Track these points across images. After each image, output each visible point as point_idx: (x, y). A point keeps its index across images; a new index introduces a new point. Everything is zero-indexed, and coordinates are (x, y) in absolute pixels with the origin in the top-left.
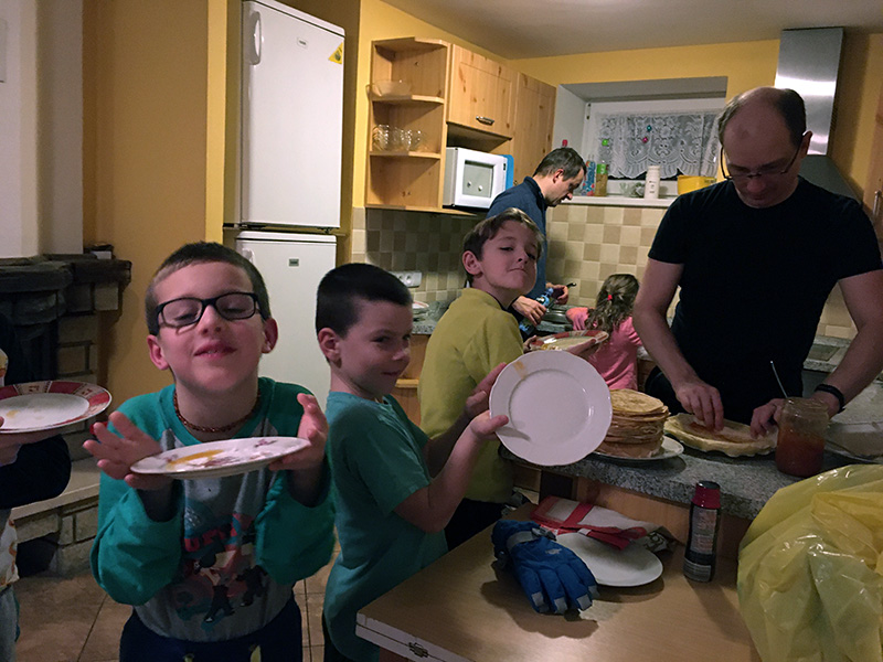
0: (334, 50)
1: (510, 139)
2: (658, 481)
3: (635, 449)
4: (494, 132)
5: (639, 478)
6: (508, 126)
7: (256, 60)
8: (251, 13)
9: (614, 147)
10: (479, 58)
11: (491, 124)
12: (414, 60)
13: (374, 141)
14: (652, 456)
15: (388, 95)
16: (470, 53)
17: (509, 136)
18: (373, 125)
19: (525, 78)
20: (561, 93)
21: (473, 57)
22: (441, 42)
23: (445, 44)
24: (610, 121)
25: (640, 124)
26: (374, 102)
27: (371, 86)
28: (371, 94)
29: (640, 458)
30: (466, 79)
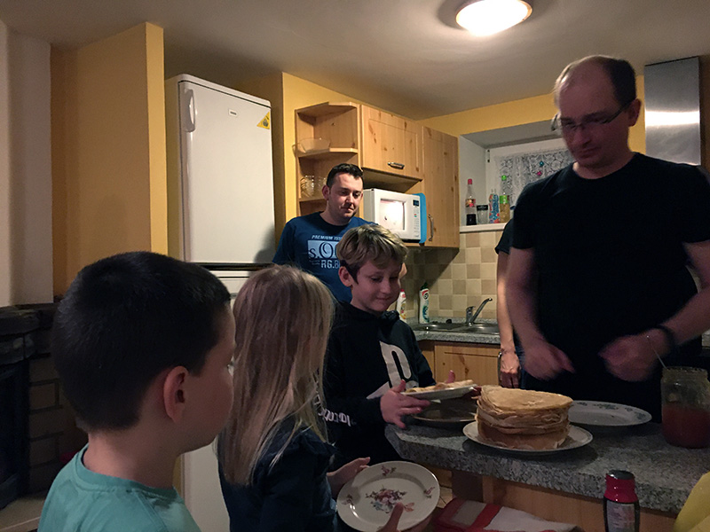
0: (262, 118)
1: (421, 181)
2: (567, 475)
3: (539, 441)
4: (405, 175)
5: (545, 472)
6: (417, 170)
7: (192, 128)
8: (186, 91)
9: (513, 182)
10: (386, 116)
11: (402, 168)
12: (330, 122)
13: (302, 190)
14: (558, 446)
15: (310, 151)
16: (378, 112)
17: (420, 178)
18: (300, 177)
19: (429, 131)
20: (462, 142)
21: (380, 115)
22: (351, 104)
23: (354, 105)
24: (508, 161)
25: (533, 161)
26: (300, 158)
27: (296, 145)
28: (296, 152)
29: (544, 450)
30: (375, 132)
